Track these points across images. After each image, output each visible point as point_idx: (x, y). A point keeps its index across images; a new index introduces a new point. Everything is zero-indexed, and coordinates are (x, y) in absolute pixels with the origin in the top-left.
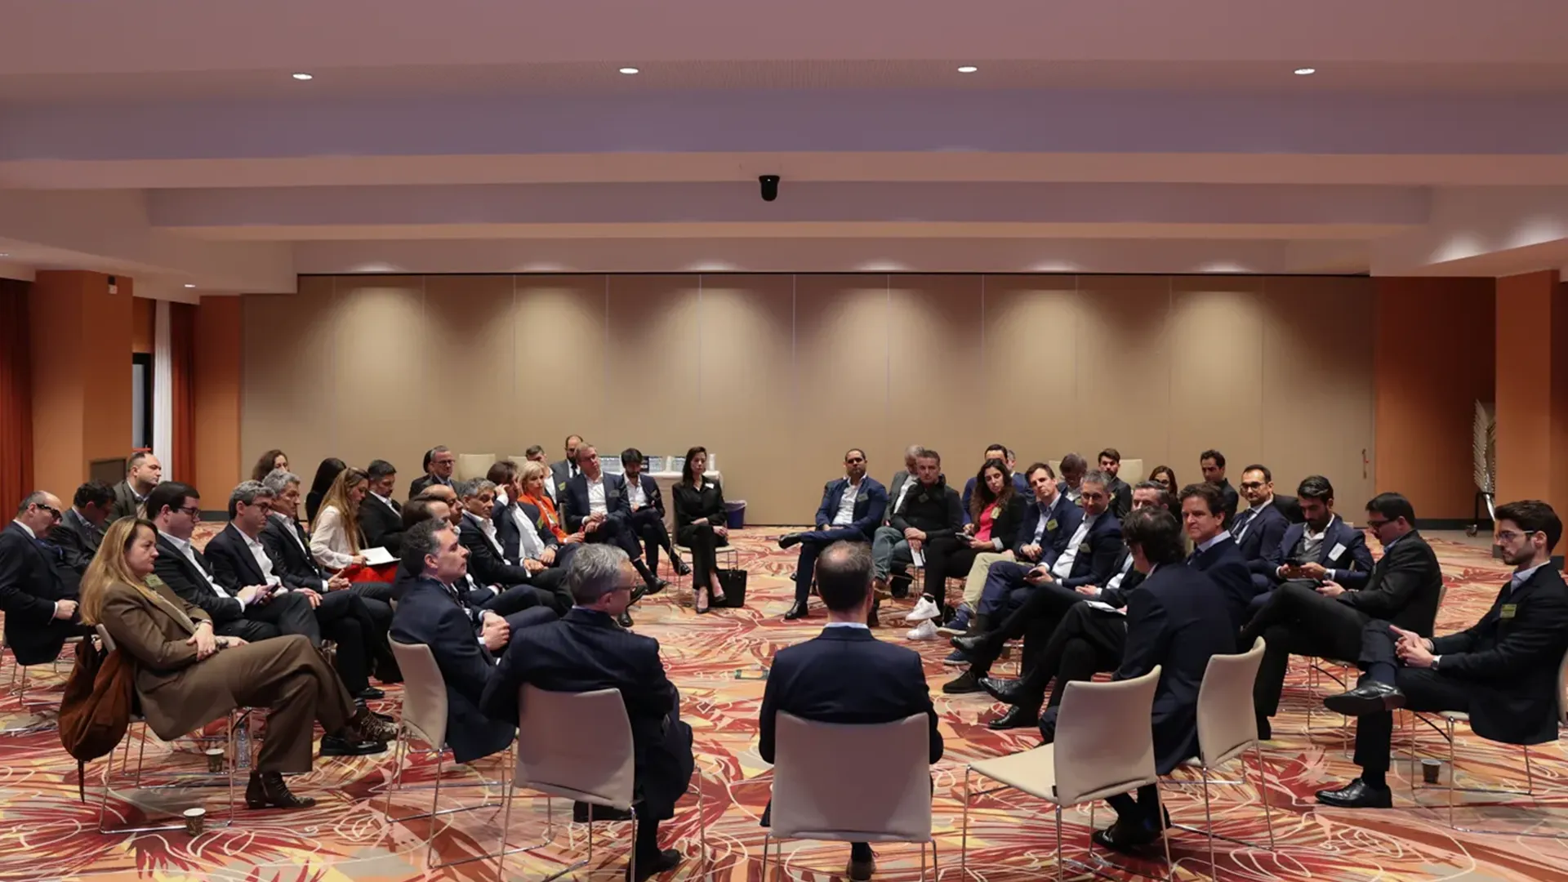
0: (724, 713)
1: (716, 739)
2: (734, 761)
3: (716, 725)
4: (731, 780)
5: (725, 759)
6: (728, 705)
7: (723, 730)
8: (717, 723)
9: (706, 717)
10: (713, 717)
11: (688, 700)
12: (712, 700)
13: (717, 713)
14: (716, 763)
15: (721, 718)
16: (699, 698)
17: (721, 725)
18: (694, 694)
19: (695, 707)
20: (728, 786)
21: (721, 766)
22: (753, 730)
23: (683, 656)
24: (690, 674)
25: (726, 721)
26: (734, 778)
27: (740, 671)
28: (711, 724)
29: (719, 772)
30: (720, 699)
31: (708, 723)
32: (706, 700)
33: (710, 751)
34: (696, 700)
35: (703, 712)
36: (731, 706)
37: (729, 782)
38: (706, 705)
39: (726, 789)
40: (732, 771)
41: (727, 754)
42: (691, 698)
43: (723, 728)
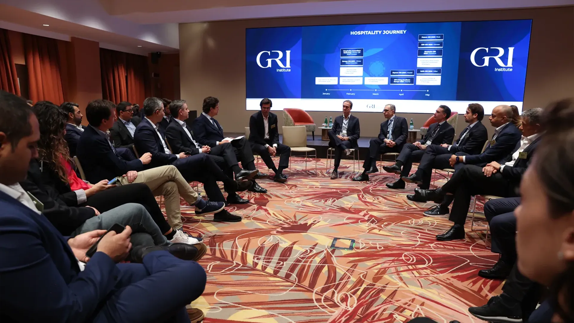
0: (363, 217)
1: (366, 206)
2: (360, 199)
3: (367, 212)
4: (361, 194)
5: (363, 200)
6: (361, 222)
7: (364, 210)
8: (366, 213)
9: (371, 216)
10: (368, 216)
11: (382, 226)
12: (370, 225)
13: (366, 218)
14: (366, 199)
15: (364, 215)
16: (377, 227)
17: (365, 212)
18: (380, 230)
19: (378, 222)
20: (362, 193)
21: (365, 198)
22: (350, 209)
23: (398, 272)
24: (387, 248)
25: (362, 213)
26: (360, 195)
27: (351, 248)
28: (369, 213)
29: (365, 196)
30: (365, 226)
31: (371, 213)
32: (373, 225)
33: (369, 202)
34: (378, 226)
35: (373, 218)
36: (359, 221)
37: (362, 194)
38: (373, 222)
39: (363, 192)
40: (361, 196)
41: (362, 201)
42: (381, 227)
43: (363, 211)
